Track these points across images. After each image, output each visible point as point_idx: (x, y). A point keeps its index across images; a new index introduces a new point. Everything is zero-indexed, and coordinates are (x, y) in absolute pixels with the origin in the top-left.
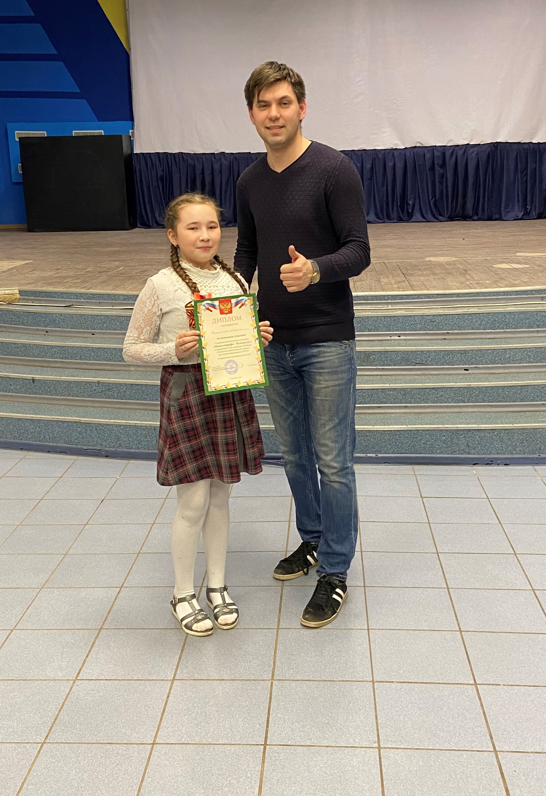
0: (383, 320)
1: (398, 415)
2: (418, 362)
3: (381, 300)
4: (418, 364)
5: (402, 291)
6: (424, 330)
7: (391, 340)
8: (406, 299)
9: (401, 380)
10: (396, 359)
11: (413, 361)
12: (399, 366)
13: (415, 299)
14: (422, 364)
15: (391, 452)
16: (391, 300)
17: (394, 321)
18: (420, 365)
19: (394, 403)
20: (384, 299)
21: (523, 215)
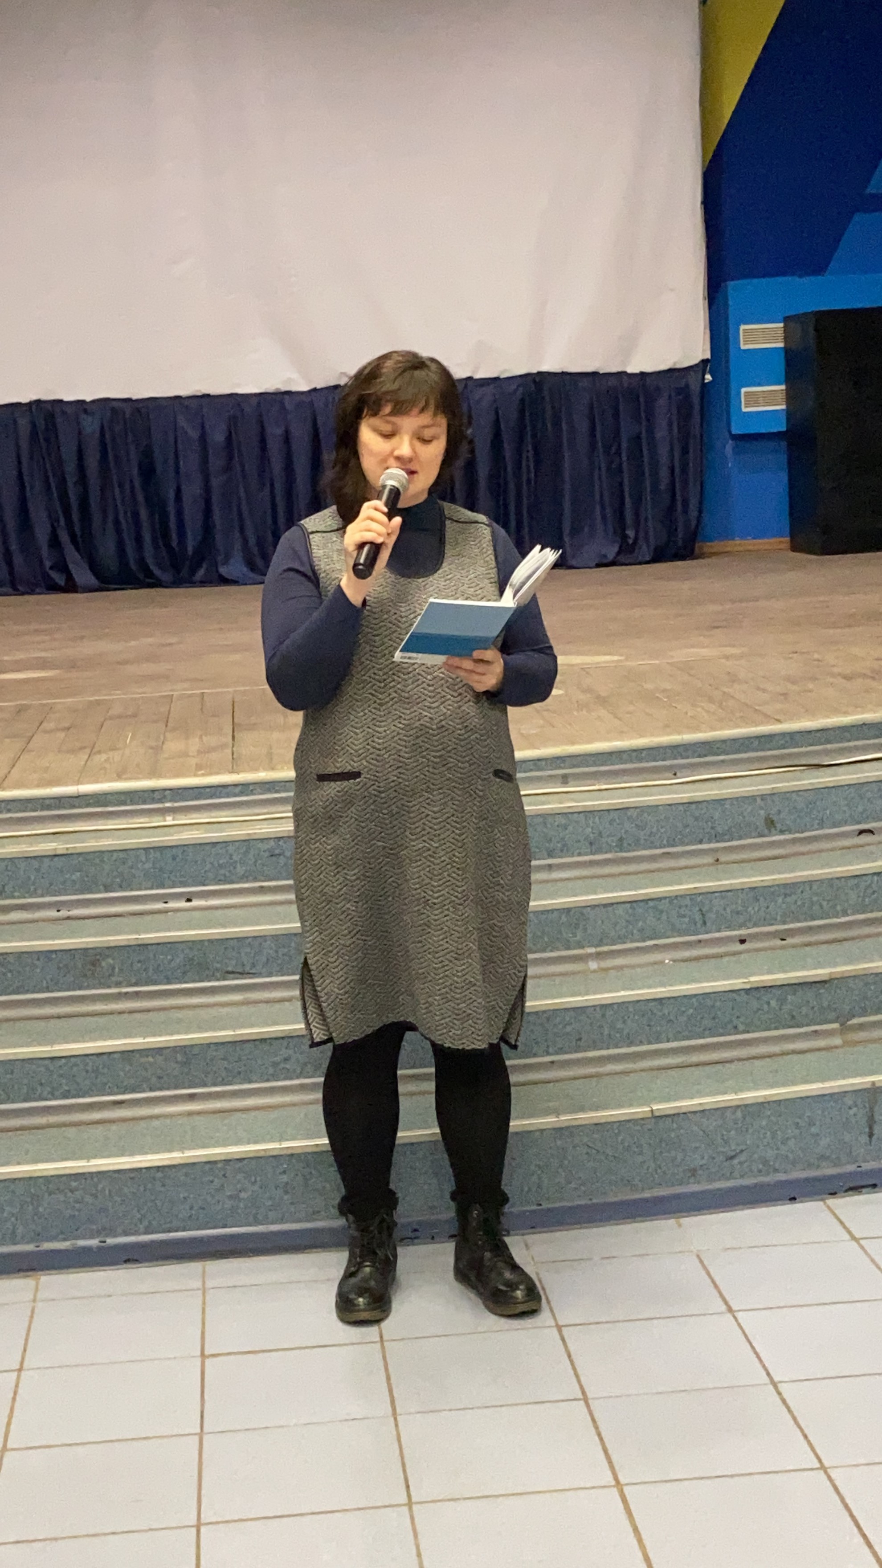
0: (144, 859)
1: (168, 1121)
2: (230, 969)
3: (144, 803)
4: (232, 976)
5: (203, 775)
6: (255, 880)
7: (166, 911)
8: (211, 797)
9: (179, 1021)
10: (173, 964)
11: (218, 965)
12: (180, 983)
13: (235, 795)
14: (243, 974)
15: (142, 1229)
16: (170, 801)
17: (174, 858)
18: (237, 975)
19: (161, 1089)
20: (153, 801)
21: (618, 553)
